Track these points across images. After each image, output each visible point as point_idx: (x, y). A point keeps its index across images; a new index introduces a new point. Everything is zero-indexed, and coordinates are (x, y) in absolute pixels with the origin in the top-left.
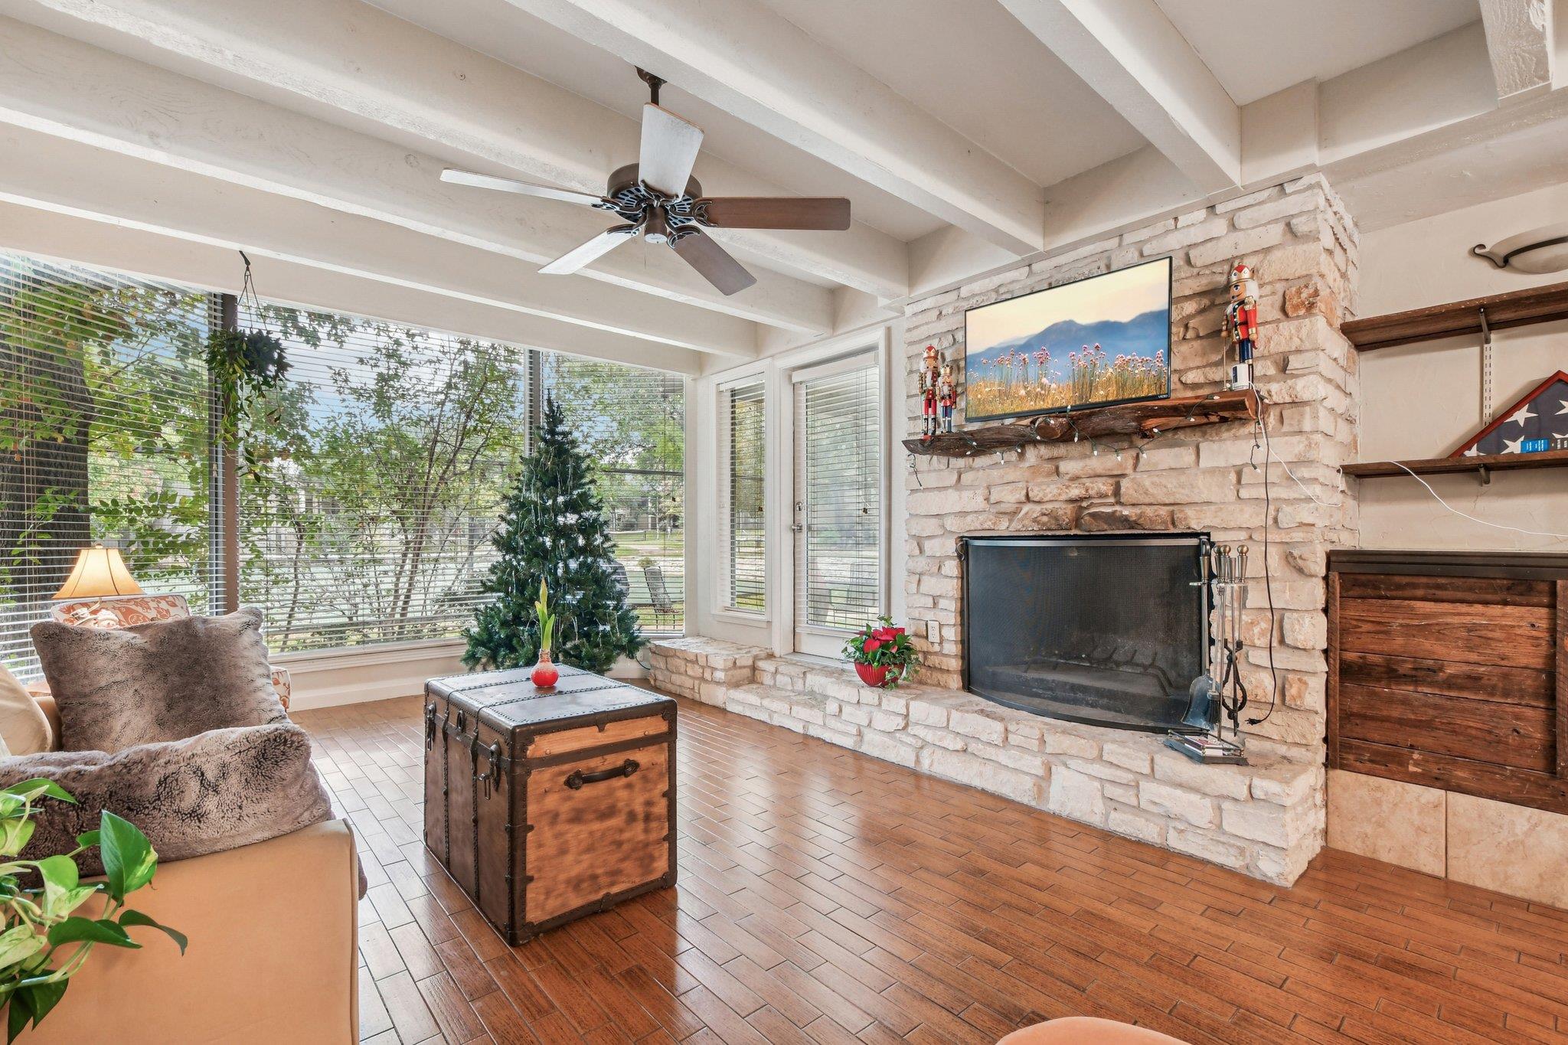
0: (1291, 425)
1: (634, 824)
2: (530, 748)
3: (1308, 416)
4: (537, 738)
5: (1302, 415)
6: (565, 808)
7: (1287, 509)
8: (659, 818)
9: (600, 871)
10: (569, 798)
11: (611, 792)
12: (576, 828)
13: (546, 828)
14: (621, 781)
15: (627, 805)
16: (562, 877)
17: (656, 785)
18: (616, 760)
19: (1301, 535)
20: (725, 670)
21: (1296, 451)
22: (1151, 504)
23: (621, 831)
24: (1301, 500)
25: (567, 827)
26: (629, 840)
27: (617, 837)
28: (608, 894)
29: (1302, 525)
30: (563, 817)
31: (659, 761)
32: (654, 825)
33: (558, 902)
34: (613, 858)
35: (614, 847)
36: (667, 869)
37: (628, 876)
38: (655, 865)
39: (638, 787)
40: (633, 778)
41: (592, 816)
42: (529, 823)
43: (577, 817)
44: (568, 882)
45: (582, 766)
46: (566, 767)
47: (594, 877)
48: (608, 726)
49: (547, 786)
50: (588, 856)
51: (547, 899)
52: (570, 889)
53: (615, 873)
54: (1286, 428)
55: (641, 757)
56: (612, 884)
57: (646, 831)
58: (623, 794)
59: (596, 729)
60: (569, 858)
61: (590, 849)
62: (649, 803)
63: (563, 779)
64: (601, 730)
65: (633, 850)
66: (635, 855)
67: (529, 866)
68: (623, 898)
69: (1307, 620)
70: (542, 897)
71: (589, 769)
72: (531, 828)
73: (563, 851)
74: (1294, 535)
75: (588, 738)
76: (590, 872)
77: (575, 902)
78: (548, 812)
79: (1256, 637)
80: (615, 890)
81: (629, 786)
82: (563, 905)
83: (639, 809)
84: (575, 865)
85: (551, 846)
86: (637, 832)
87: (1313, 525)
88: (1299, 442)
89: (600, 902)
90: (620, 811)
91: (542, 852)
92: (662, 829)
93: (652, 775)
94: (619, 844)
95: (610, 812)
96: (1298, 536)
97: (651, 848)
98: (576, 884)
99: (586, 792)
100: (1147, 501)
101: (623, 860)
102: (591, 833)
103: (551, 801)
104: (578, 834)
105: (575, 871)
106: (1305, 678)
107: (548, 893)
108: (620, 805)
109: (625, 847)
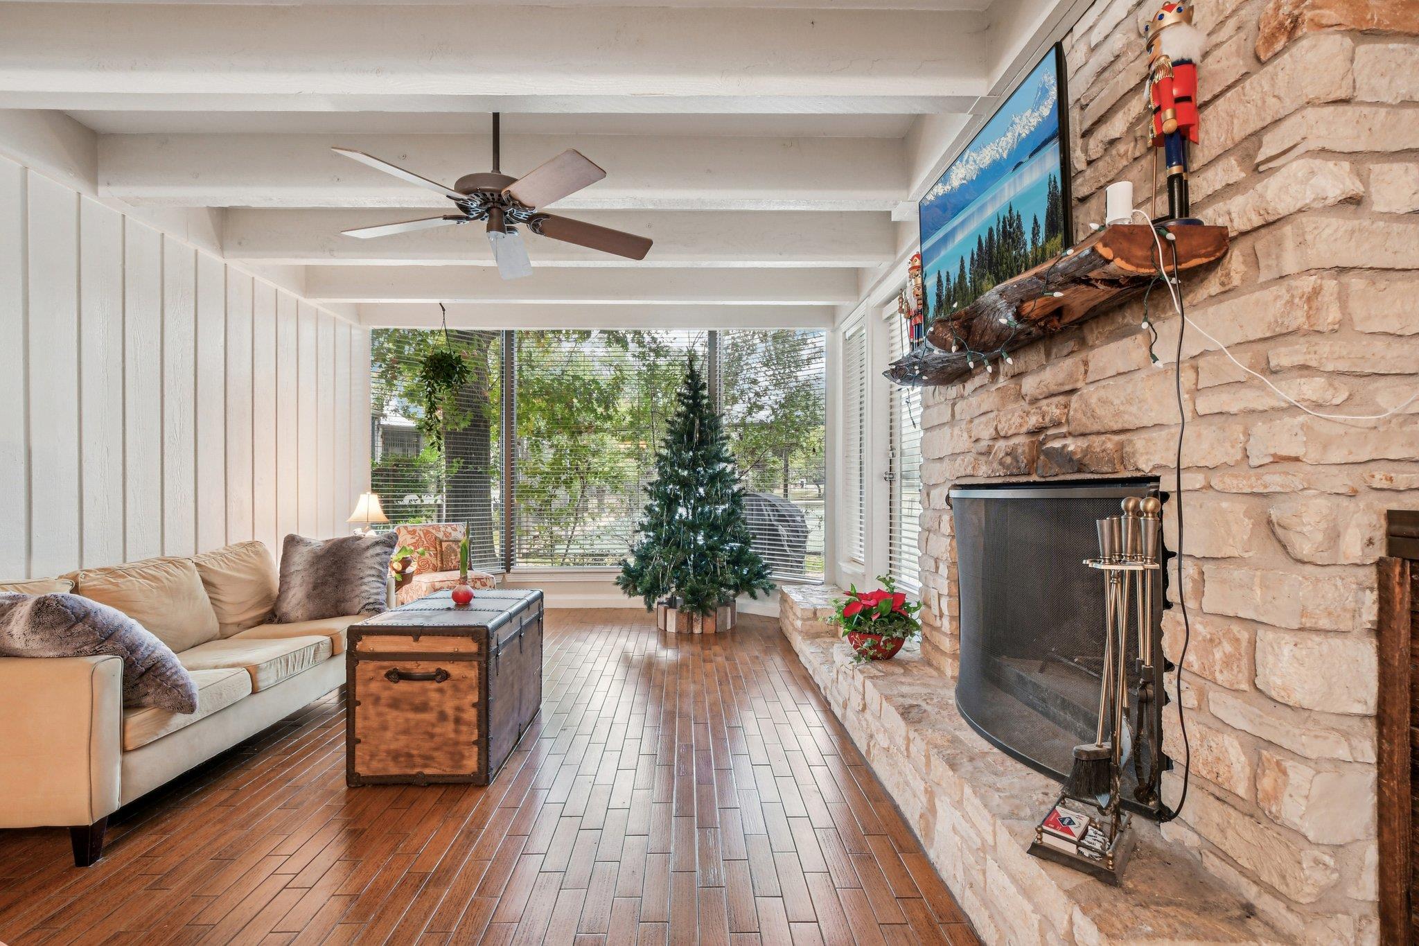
0: (1269, 267)
1: (445, 723)
2: (359, 643)
3: (1289, 244)
4: (364, 637)
5: (1279, 244)
6: (385, 695)
7: (1260, 428)
8: (468, 724)
9: (415, 752)
10: (389, 689)
11: (425, 691)
12: (395, 713)
13: (370, 707)
14: (435, 685)
15: (438, 706)
16: (383, 747)
17: (466, 695)
18: (431, 667)
19: (1278, 479)
20: (803, 620)
21: (1270, 318)
22: (1099, 433)
23: (433, 725)
24: (1282, 410)
25: (386, 710)
26: (441, 735)
27: (429, 729)
28: (421, 773)
29: (1278, 459)
30: (383, 701)
31: (469, 676)
32: (464, 728)
33: (380, 765)
34: (427, 745)
35: (427, 737)
36: (476, 770)
37: (439, 763)
38: (465, 762)
39: (449, 692)
40: (444, 684)
41: (407, 707)
42: (357, 699)
43: (395, 704)
44: (388, 752)
45: (400, 666)
46: (386, 663)
47: (410, 756)
48: (421, 638)
49: (371, 674)
50: (403, 737)
51: (371, 760)
52: (390, 758)
53: (428, 759)
54: (1264, 276)
55: (452, 669)
56: (426, 766)
57: (457, 731)
58: (435, 696)
59: (411, 638)
60: (389, 735)
61: (406, 732)
62: (458, 709)
63: (384, 672)
64: (416, 640)
65: (445, 744)
66: (446, 748)
67: (357, 731)
68: (434, 780)
69: (1287, 650)
70: (368, 758)
71: (405, 669)
72: (359, 703)
73: (384, 728)
74: (1268, 478)
75: (404, 645)
76: (406, 750)
77: (394, 770)
78: (372, 695)
79: (1217, 668)
80: (428, 771)
81: (441, 691)
82: (384, 769)
83: (450, 712)
84: (392, 741)
85: (374, 722)
86: (448, 729)
87: (1297, 459)
88: (1277, 298)
89: (414, 776)
90: (432, 709)
91: (367, 723)
92: (472, 733)
93: (463, 686)
94: (432, 736)
95: (423, 707)
96: (1274, 481)
97: (461, 747)
98: (395, 756)
99: (403, 686)
100: (1096, 428)
101: (436, 749)
102: (407, 720)
103: (374, 687)
104: (396, 718)
105: (393, 746)
106: (1288, 764)
107: (372, 756)
108: (432, 704)
109: (437, 739)
